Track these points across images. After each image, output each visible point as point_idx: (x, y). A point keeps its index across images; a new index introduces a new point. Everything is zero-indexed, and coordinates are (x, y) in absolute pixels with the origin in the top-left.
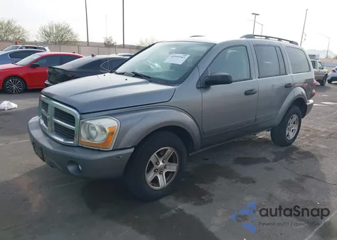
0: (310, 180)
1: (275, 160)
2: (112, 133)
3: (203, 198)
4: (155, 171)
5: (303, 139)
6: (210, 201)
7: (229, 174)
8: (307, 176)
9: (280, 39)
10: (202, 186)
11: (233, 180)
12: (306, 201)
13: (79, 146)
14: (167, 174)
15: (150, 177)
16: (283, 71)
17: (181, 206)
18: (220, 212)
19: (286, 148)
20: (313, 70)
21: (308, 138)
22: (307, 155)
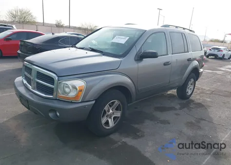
0: (204, 122)
1: (180, 109)
2: (81, 91)
3: (138, 134)
4: (107, 116)
5: (196, 95)
6: (142, 136)
7: (153, 118)
8: (202, 119)
9: (177, 27)
10: (136, 126)
11: (156, 122)
12: (203, 136)
13: (56, 99)
14: (114, 118)
15: (104, 121)
16: (186, 50)
17: (124, 140)
18: (150, 144)
19: (186, 100)
20: (203, 49)
21: (199, 94)
22: (200, 105)
